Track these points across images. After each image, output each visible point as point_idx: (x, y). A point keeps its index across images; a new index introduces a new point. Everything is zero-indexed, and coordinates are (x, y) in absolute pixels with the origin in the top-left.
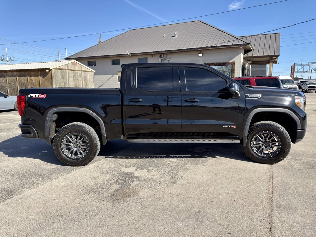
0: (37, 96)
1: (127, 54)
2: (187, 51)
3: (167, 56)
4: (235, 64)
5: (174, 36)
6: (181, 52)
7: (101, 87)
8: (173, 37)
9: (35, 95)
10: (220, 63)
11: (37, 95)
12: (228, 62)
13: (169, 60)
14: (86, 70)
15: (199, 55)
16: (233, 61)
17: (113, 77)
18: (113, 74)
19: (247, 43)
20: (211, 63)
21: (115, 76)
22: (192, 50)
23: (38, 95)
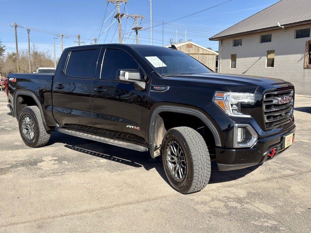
1: (278, 26)
7: (245, 74)
14: (205, 53)
17: (260, 60)
18: (261, 55)
21: (263, 58)
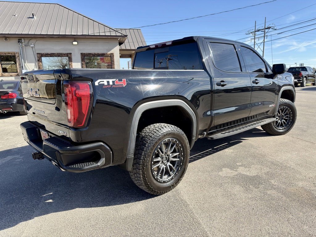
0: (111, 83)
2: (59, 38)
3: (29, 41)
4: (113, 55)
5: (32, 18)
6: (51, 37)
8: (30, 18)
9: (108, 82)
10: (98, 53)
11: (111, 81)
12: (106, 54)
13: (33, 46)
15: (74, 44)
16: (111, 53)
19: (125, 36)
20: (89, 54)
22: (67, 37)
23: (113, 82)
